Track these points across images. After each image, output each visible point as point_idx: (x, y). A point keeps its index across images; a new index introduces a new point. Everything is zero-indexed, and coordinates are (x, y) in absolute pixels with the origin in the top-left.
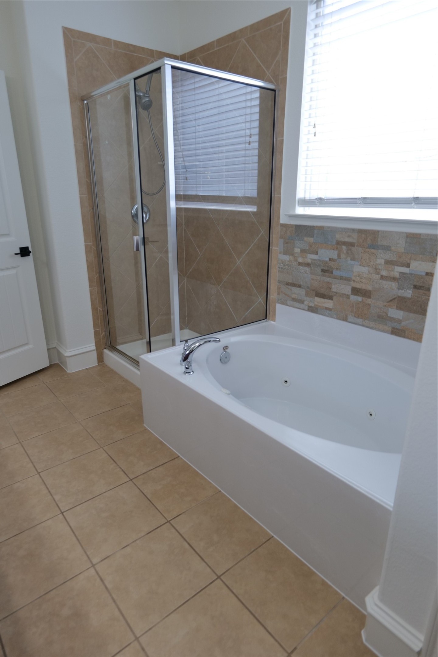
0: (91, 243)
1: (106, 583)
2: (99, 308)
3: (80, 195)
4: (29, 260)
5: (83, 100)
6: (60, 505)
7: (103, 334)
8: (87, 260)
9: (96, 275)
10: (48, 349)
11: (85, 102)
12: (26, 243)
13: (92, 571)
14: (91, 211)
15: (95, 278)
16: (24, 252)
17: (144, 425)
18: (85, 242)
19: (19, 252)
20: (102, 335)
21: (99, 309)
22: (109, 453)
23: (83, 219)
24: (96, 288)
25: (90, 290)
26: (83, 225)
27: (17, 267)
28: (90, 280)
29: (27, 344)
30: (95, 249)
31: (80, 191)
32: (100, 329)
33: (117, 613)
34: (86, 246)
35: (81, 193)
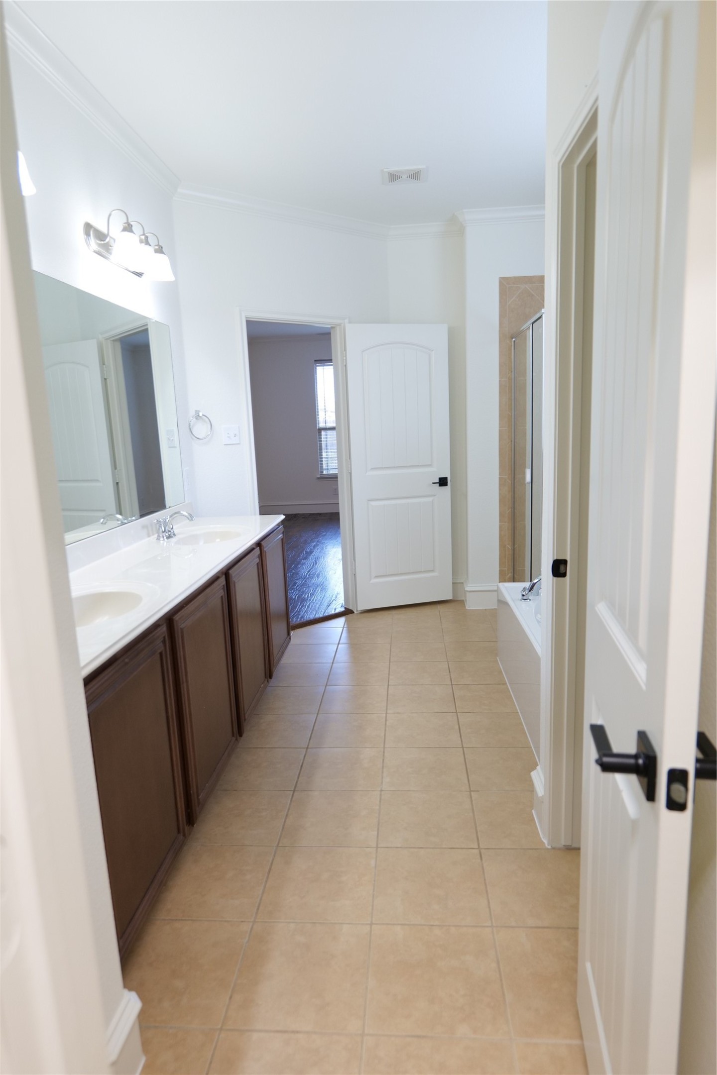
0: (507, 476)
1: (387, 722)
2: (507, 545)
3: (500, 427)
4: (446, 490)
5: (512, 338)
6: (390, 681)
7: (510, 574)
8: (500, 494)
9: (508, 509)
10: (453, 583)
11: (514, 340)
12: (446, 474)
13: (385, 715)
14: (510, 443)
15: (507, 512)
16: (443, 482)
17: (498, 658)
18: (500, 474)
19: (438, 481)
20: (508, 576)
21: (508, 548)
22: (450, 666)
23: (500, 451)
24: (507, 523)
25: (500, 525)
26: (500, 458)
27: (435, 496)
28: (501, 515)
29: (432, 571)
30: (510, 482)
31: (500, 424)
32: (506, 569)
33: (383, 734)
34: (500, 479)
35: (501, 426)
